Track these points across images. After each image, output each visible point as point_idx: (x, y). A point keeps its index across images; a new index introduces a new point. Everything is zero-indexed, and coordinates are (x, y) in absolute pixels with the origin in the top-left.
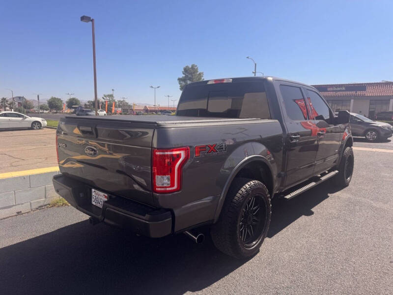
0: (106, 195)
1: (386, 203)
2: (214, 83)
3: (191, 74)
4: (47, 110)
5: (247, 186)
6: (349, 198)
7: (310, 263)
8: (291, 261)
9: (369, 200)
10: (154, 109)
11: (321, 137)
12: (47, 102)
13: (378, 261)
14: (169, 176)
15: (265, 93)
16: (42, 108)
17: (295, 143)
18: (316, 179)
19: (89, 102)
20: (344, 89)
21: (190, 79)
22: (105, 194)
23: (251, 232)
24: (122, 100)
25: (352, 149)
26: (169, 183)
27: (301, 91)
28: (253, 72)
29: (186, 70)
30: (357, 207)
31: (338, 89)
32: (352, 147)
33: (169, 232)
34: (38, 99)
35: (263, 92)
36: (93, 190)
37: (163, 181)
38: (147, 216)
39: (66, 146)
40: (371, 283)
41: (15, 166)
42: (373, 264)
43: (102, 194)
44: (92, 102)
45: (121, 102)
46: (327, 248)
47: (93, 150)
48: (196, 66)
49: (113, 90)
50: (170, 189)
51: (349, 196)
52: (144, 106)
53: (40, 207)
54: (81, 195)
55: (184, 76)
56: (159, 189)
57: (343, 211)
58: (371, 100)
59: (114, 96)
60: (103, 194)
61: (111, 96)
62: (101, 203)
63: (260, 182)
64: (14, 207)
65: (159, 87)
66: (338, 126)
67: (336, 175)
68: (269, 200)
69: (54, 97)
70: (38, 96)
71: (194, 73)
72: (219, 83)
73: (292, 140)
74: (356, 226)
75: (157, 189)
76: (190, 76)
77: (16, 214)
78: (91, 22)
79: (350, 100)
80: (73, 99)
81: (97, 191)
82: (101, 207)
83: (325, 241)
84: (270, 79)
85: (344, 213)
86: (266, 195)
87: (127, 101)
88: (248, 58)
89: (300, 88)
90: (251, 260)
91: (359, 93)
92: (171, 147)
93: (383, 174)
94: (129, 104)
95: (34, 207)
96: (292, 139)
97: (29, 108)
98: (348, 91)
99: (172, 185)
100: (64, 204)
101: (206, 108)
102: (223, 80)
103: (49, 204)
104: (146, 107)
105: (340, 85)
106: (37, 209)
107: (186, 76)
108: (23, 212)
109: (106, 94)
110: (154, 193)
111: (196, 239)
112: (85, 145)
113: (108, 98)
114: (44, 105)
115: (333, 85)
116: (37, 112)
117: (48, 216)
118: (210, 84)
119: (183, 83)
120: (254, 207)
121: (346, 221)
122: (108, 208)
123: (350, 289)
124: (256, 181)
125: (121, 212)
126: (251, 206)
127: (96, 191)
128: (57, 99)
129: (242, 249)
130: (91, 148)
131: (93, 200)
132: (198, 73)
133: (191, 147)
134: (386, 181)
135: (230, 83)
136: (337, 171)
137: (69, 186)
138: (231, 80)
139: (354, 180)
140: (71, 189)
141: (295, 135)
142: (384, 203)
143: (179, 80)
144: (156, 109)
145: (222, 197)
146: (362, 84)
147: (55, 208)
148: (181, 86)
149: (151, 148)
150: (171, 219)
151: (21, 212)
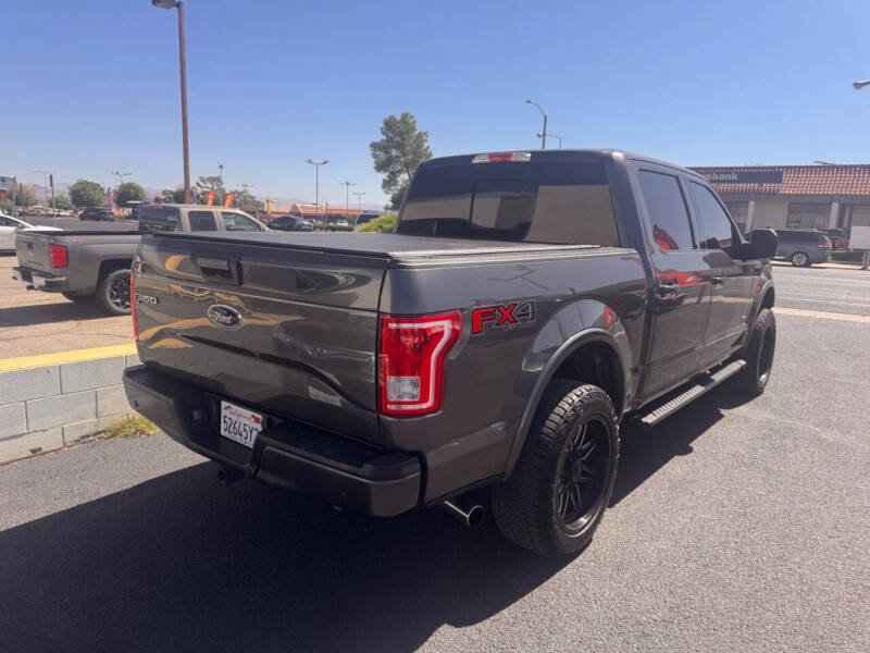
0: (260, 417)
1: (849, 432)
2: (488, 160)
3: (401, 134)
4: (66, 209)
5: (575, 397)
6: (769, 421)
7: (706, 566)
8: (665, 562)
9: (811, 426)
10: (314, 212)
11: (719, 286)
12: (67, 191)
13: (848, 562)
14: (416, 378)
15: (607, 186)
16: (57, 203)
17: (670, 301)
18: (702, 379)
19: (164, 193)
20: (734, 177)
21: (399, 146)
22: (256, 415)
23: (576, 497)
24: (241, 189)
25: (771, 313)
26: (417, 392)
27: (678, 182)
28: (539, 136)
29: (389, 125)
30: (789, 441)
31: (723, 177)
32: (772, 309)
33: (413, 502)
34: (51, 185)
35: (603, 183)
36: (224, 404)
37: (403, 390)
38: (368, 468)
39: (158, 301)
40: (840, 611)
41: (8, 340)
42: (840, 567)
43: (248, 413)
44: (171, 192)
45: (240, 194)
46: (737, 534)
47: (229, 313)
48: (412, 117)
49: (221, 167)
50: (418, 407)
51: (766, 415)
52: (292, 203)
53: (83, 437)
54: (196, 415)
55: (384, 137)
56: (393, 407)
57: (761, 450)
58: (790, 204)
59: (223, 180)
60: (251, 413)
61: (217, 180)
62: (244, 434)
63: (599, 390)
64: (24, 438)
65: (325, 163)
66: (749, 263)
67: (742, 369)
68: (615, 429)
69: (84, 179)
70: (51, 177)
71: (407, 133)
72: (500, 163)
73: (663, 296)
74: (793, 484)
75: (389, 406)
76: (397, 139)
77: (30, 454)
78: (176, 9)
79: (747, 203)
80: (130, 186)
81: (235, 408)
82: (251, 444)
83: (731, 516)
84: (617, 155)
85: (762, 455)
86: (612, 417)
87: (252, 192)
88: (529, 102)
89: (677, 178)
90: (577, 561)
91: (766, 186)
92: (422, 312)
93: (831, 367)
94: (257, 199)
95: (71, 437)
96: (663, 292)
97: (26, 205)
98: (743, 182)
99: (424, 398)
100: (137, 430)
101: (467, 217)
102: (509, 155)
103: (104, 431)
104: (295, 206)
105: (726, 168)
106: (77, 441)
107: (390, 140)
108: (44, 450)
109: (206, 176)
110: (381, 416)
111: (468, 516)
112: (211, 301)
113: (209, 185)
114: (62, 197)
115: (712, 168)
116: (43, 212)
117: (105, 459)
118: (480, 164)
119: (382, 156)
120: (584, 444)
121: (768, 472)
122: (267, 448)
123: (798, 623)
124: (592, 387)
125: (296, 455)
126: (579, 441)
127: (231, 406)
128: (92, 183)
129: (561, 537)
130: (224, 309)
131: (223, 425)
132: (416, 133)
133: (462, 310)
134: (841, 384)
135: (526, 162)
136: (743, 362)
137: (165, 394)
138: (529, 155)
139: (774, 381)
140: (171, 401)
141: (669, 284)
142: (843, 432)
143: (374, 146)
144: (320, 212)
145: (524, 422)
146: (775, 168)
147: (118, 439)
148: (376, 163)
149: (375, 315)
150: (419, 473)
151: (40, 449)
